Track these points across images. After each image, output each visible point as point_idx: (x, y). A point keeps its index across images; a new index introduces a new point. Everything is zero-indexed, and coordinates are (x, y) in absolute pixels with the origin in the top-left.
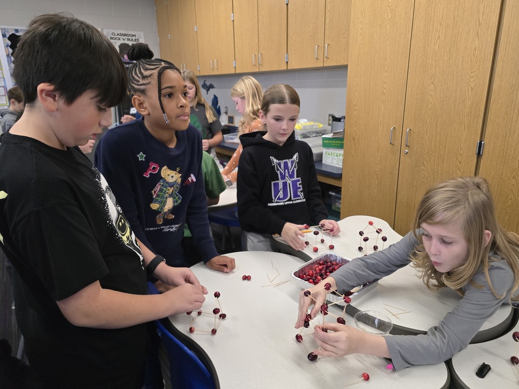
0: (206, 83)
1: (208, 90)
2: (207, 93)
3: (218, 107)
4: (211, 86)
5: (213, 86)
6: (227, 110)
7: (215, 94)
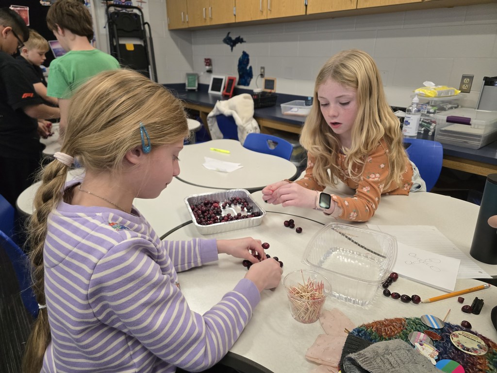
0: (230, 36)
1: (232, 46)
2: (232, 49)
3: (248, 68)
4: (239, 40)
5: (242, 39)
6: (264, 72)
7: (245, 51)
